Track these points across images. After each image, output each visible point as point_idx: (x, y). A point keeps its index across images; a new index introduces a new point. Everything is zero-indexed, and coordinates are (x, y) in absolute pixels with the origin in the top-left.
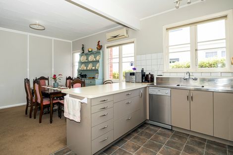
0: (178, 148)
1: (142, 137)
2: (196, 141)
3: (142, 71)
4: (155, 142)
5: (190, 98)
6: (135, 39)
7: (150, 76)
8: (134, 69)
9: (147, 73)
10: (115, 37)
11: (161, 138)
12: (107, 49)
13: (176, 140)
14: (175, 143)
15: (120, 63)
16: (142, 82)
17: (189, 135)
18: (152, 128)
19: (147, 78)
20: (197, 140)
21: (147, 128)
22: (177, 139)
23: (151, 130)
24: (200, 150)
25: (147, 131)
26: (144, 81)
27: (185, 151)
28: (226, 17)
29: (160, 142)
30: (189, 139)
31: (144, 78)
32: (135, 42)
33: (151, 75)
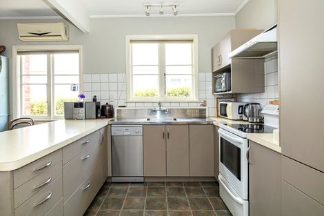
0: (162, 207)
1: (108, 210)
2: (174, 188)
3: (95, 100)
4: (132, 210)
5: (166, 136)
6: (81, 46)
7: (108, 108)
8: (82, 96)
9: (103, 103)
10: (40, 35)
11: (137, 200)
12: (19, 57)
13: (155, 196)
14: (154, 201)
15: (50, 85)
16: (97, 118)
17: (164, 183)
18: (118, 187)
19: (104, 111)
20: (174, 186)
21: (111, 191)
22: (155, 194)
23: (118, 192)
24: (183, 198)
25: (113, 196)
26: (99, 115)
27: (170, 207)
28: (191, 41)
29: (137, 208)
30: (167, 189)
31: (99, 111)
32: (81, 51)
33: (110, 106)
